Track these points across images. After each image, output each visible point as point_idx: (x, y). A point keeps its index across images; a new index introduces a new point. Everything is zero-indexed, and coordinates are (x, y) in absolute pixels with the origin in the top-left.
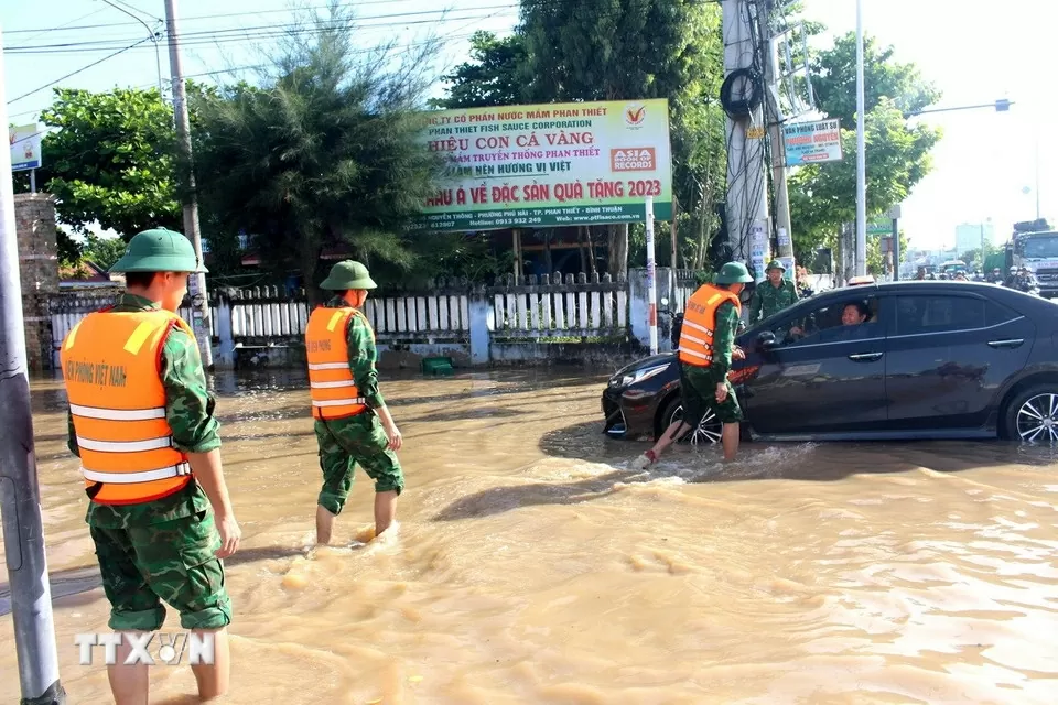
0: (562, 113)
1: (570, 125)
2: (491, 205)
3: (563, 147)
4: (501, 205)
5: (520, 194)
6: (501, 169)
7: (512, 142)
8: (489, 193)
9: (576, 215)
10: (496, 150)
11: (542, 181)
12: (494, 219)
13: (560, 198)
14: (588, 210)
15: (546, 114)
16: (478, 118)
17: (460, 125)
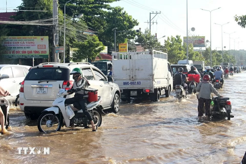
0: (29, 38)
1: (30, 40)
2: (15, 54)
3: (29, 44)
4: (17, 54)
5: (21, 52)
6: (17, 48)
7: (20, 43)
8: (15, 52)
10: (16, 44)
11: (25, 50)
12: (16, 57)
13: (28, 53)
14: (33, 56)
15: (26, 38)
16: (14, 38)
17: (10, 39)
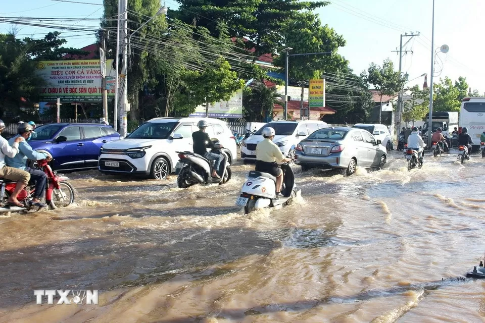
0: (92, 63)
1: (94, 67)
2: (69, 94)
3: (92, 75)
4: (72, 94)
5: (78, 90)
6: (72, 82)
7: (76, 72)
8: (69, 90)
9: (95, 99)
10: (71, 75)
11: (84, 86)
12: (70, 99)
13: (90, 93)
14: (98, 97)
15: (87, 63)
16: (66, 64)
17: (61, 66)
